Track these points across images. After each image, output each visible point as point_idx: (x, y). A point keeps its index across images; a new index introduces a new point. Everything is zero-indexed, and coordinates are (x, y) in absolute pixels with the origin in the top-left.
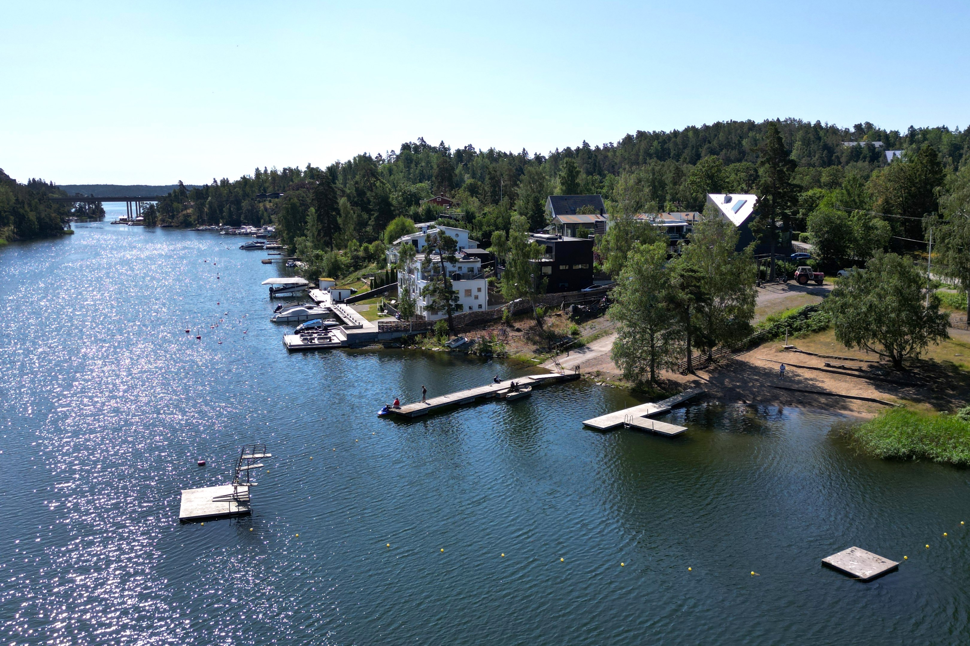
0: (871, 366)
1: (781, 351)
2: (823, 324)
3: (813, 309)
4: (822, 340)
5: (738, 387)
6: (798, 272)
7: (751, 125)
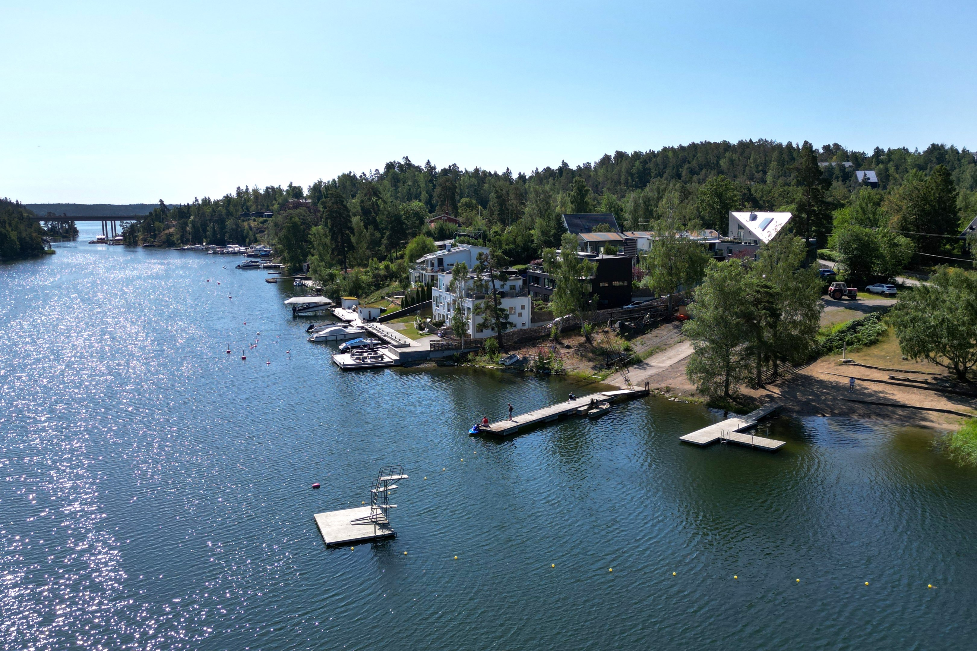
0: (935, 379)
1: (841, 365)
2: (873, 337)
3: (860, 324)
4: (876, 353)
5: (813, 400)
6: (832, 288)
7: (726, 146)
